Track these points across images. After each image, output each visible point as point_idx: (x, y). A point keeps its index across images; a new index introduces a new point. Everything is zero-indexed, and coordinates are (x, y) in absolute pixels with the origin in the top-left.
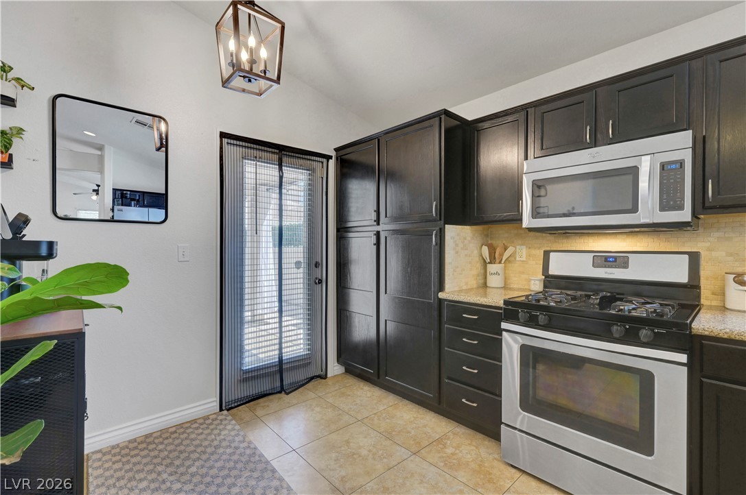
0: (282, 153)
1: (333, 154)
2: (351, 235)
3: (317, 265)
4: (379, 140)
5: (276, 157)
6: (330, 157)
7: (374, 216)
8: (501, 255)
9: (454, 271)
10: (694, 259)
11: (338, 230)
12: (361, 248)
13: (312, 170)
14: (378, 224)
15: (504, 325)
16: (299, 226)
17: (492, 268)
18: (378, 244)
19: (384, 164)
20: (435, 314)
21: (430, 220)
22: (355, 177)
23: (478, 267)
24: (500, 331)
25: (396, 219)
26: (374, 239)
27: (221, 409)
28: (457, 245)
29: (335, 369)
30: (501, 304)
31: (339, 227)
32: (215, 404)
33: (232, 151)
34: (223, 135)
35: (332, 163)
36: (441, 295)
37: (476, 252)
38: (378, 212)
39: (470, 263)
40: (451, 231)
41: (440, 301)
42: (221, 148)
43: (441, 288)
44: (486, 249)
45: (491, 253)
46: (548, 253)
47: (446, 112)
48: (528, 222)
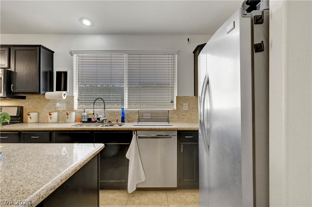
10: (21, 108)
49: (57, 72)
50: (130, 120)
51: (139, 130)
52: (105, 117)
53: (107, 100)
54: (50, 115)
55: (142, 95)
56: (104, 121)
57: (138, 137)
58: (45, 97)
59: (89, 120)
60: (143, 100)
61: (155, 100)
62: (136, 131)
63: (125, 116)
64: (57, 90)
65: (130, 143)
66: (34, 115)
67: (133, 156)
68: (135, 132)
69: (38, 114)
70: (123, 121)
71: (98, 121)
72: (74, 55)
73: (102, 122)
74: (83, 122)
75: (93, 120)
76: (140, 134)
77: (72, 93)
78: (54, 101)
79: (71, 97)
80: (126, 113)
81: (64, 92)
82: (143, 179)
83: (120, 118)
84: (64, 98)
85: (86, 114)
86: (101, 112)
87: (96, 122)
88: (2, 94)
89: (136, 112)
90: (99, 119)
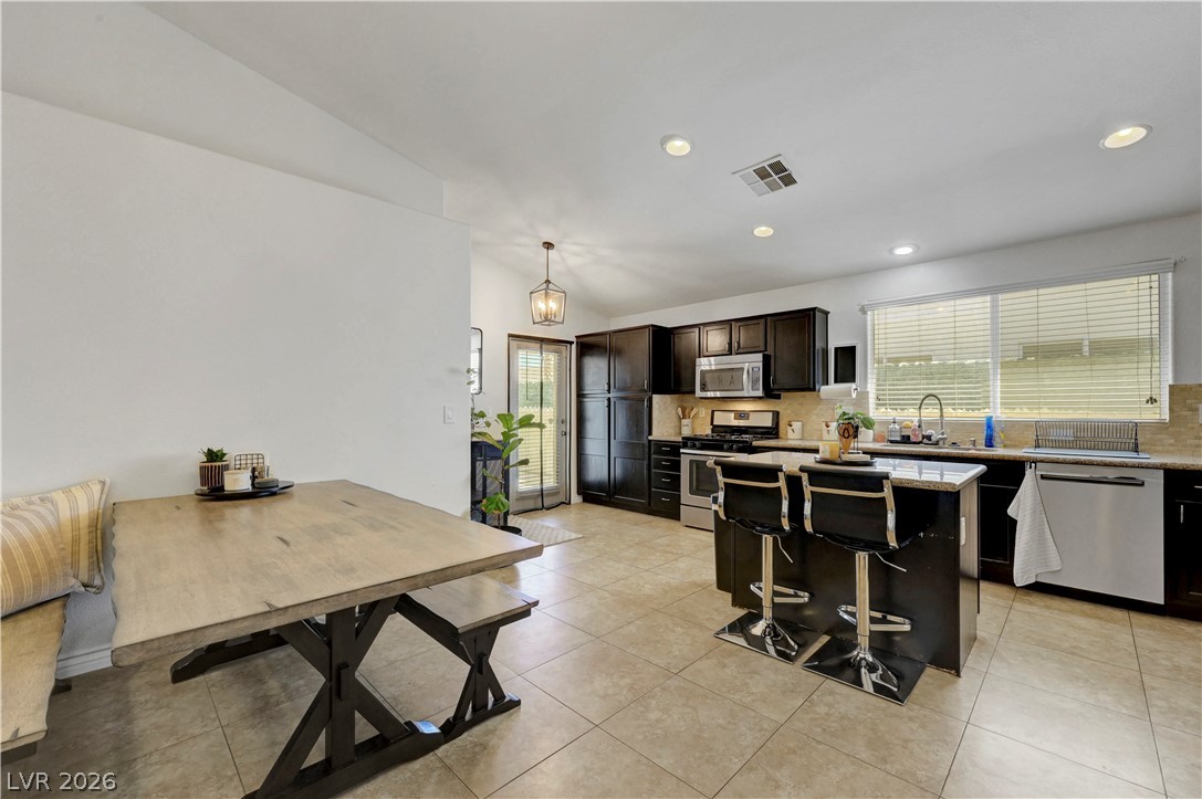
0: (542, 343)
2: (586, 400)
3: (563, 422)
4: (610, 336)
5: (539, 345)
6: (574, 342)
7: (606, 386)
8: (689, 413)
9: (658, 423)
10: (776, 415)
11: (578, 397)
12: (596, 410)
13: (561, 352)
14: (609, 393)
15: (682, 451)
17: (684, 422)
18: (609, 406)
19: (613, 344)
20: (647, 450)
21: (643, 391)
22: (591, 355)
23: (676, 420)
24: (679, 454)
25: (620, 390)
26: (606, 403)
28: (660, 407)
29: (576, 498)
30: (682, 439)
31: (579, 394)
33: (514, 343)
34: (510, 336)
36: (650, 438)
37: (674, 412)
38: (609, 384)
39: (670, 417)
40: (656, 398)
41: (650, 441)
42: (509, 345)
43: (650, 434)
44: (680, 409)
45: (683, 413)
46: (713, 412)
47: (653, 326)
48: (699, 393)
49: (836, 349)
50: (1008, 442)
51: (1042, 461)
52: (943, 434)
53: (946, 399)
54: (827, 426)
55: (1044, 386)
56: (941, 443)
57: (1039, 477)
58: (819, 396)
59: (906, 440)
60: (1044, 398)
61: (1089, 397)
62: (1035, 463)
63: (995, 434)
64: (836, 382)
65: (1019, 486)
66: (797, 425)
67: (1028, 512)
68: (1033, 465)
69: (803, 425)
70: (990, 443)
71: (925, 441)
72: (869, 313)
73: (937, 443)
74: (892, 442)
75: (913, 439)
76: (1044, 469)
77: (866, 387)
78: (831, 402)
79: (863, 395)
80: (997, 428)
81: (853, 386)
82: (1055, 564)
83: (981, 438)
84: (854, 396)
85: (897, 427)
86: (931, 424)
87: (919, 443)
88: (760, 393)
89: (1026, 425)
90: (929, 438)
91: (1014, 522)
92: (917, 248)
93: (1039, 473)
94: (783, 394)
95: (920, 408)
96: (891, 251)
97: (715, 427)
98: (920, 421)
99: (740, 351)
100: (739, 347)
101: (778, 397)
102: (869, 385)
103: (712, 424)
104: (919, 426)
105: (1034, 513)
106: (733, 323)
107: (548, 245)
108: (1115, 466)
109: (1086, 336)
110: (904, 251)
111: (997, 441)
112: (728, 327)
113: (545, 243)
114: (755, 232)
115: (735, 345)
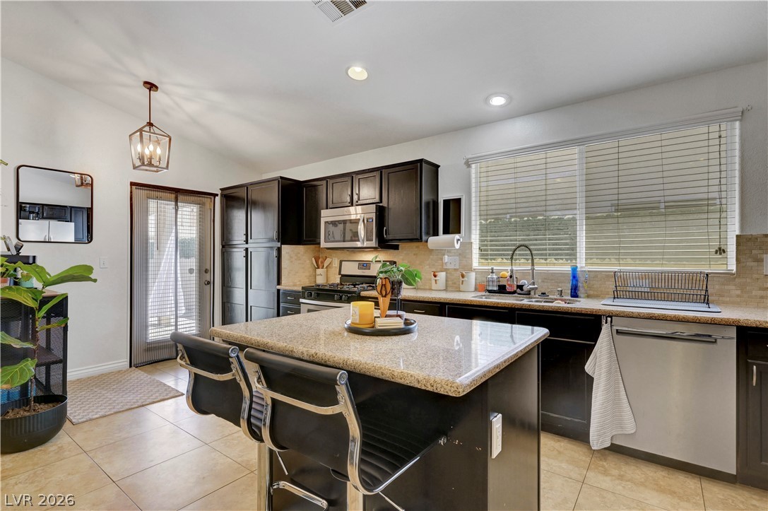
0: (178, 194)
1: (219, 192)
3: (206, 271)
4: (247, 188)
5: (173, 196)
6: (217, 195)
7: (244, 238)
8: (322, 263)
9: (289, 273)
11: (223, 246)
13: (202, 205)
14: (247, 243)
15: (302, 300)
16: (192, 239)
17: (319, 271)
18: (246, 256)
19: (250, 196)
20: (276, 299)
21: (273, 241)
22: (237, 208)
23: (311, 270)
24: (299, 304)
26: (244, 253)
27: (131, 366)
28: (291, 257)
30: (300, 289)
31: (224, 244)
32: (126, 363)
33: (138, 193)
34: (132, 184)
35: (218, 199)
36: (278, 287)
38: (247, 235)
39: (303, 268)
40: (286, 249)
41: (278, 291)
42: (131, 192)
43: (278, 283)
44: (313, 259)
45: (317, 262)
46: (341, 262)
47: (281, 178)
48: (323, 244)
49: (444, 201)
50: (591, 293)
51: (617, 316)
52: (534, 284)
53: (536, 250)
54: (435, 276)
56: (532, 293)
57: (615, 332)
59: (502, 289)
61: (664, 247)
62: (611, 317)
63: (580, 284)
64: (445, 233)
67: (604, 370)
68: (609, 319)
70: (575, 294)
71: (519, 291)
72: (473, 166)
73: (528, 293)
74: (490, 291)
75: (508, 289)
76: (620, 324)
77: (470, 237)
78: (440, 252)
79: (467, 245)
80: (581, 279)
81: (457, 236)
82: (630, 427)
83: (567, 288)
84: (457, 246)
85: (495, 276)
86: (524, 273)
87: (514, 292)
88: (373, 243)
89: (606, 275)
90: (520, 287)
91: (591, 379)
92: (510, 99)
93: (615, 328)
94: (401, 245)
95: (512, 258)
96: (487, 100)
97: (343, 276)
98: (512, 271)
99: (360, 202)
100: (359, 199)
101: (396, 247)
102: (473, 236)
103: (340, 273)
104: (511, 277)
105: (609, 372)
106: (354, 176)
107: (151, 86)
108: (688, 321)
109: (662, 199)
110: (498, 101)
111: (581, 292)
112: (349, 179)
113: (146, 83)
114: (350, 72)
115: (355, 197)
